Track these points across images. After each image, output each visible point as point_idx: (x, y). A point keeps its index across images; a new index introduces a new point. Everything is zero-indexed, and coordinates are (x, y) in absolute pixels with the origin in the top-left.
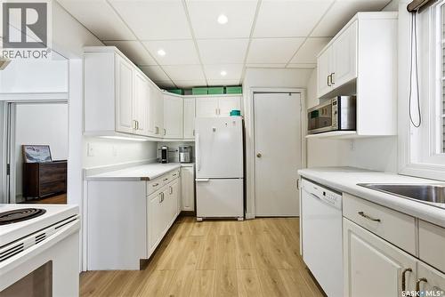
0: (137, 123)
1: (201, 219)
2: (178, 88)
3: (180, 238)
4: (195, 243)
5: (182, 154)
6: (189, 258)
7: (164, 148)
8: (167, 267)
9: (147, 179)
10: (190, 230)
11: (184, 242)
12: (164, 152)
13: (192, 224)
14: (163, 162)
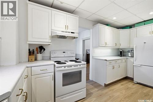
0: (106, 43)
1: (136, 82)
2: (128, 26)
3: (122, 85)
4: (127, 89)
5: (129, 53)
6: (122, 91)
7: (121, 51)
8: (113, 90)
9: (106, 60)
10: (128, 84)
11: (123, 86)
12: (121, 52)
13: (130, 83)
14: (120, 56)
